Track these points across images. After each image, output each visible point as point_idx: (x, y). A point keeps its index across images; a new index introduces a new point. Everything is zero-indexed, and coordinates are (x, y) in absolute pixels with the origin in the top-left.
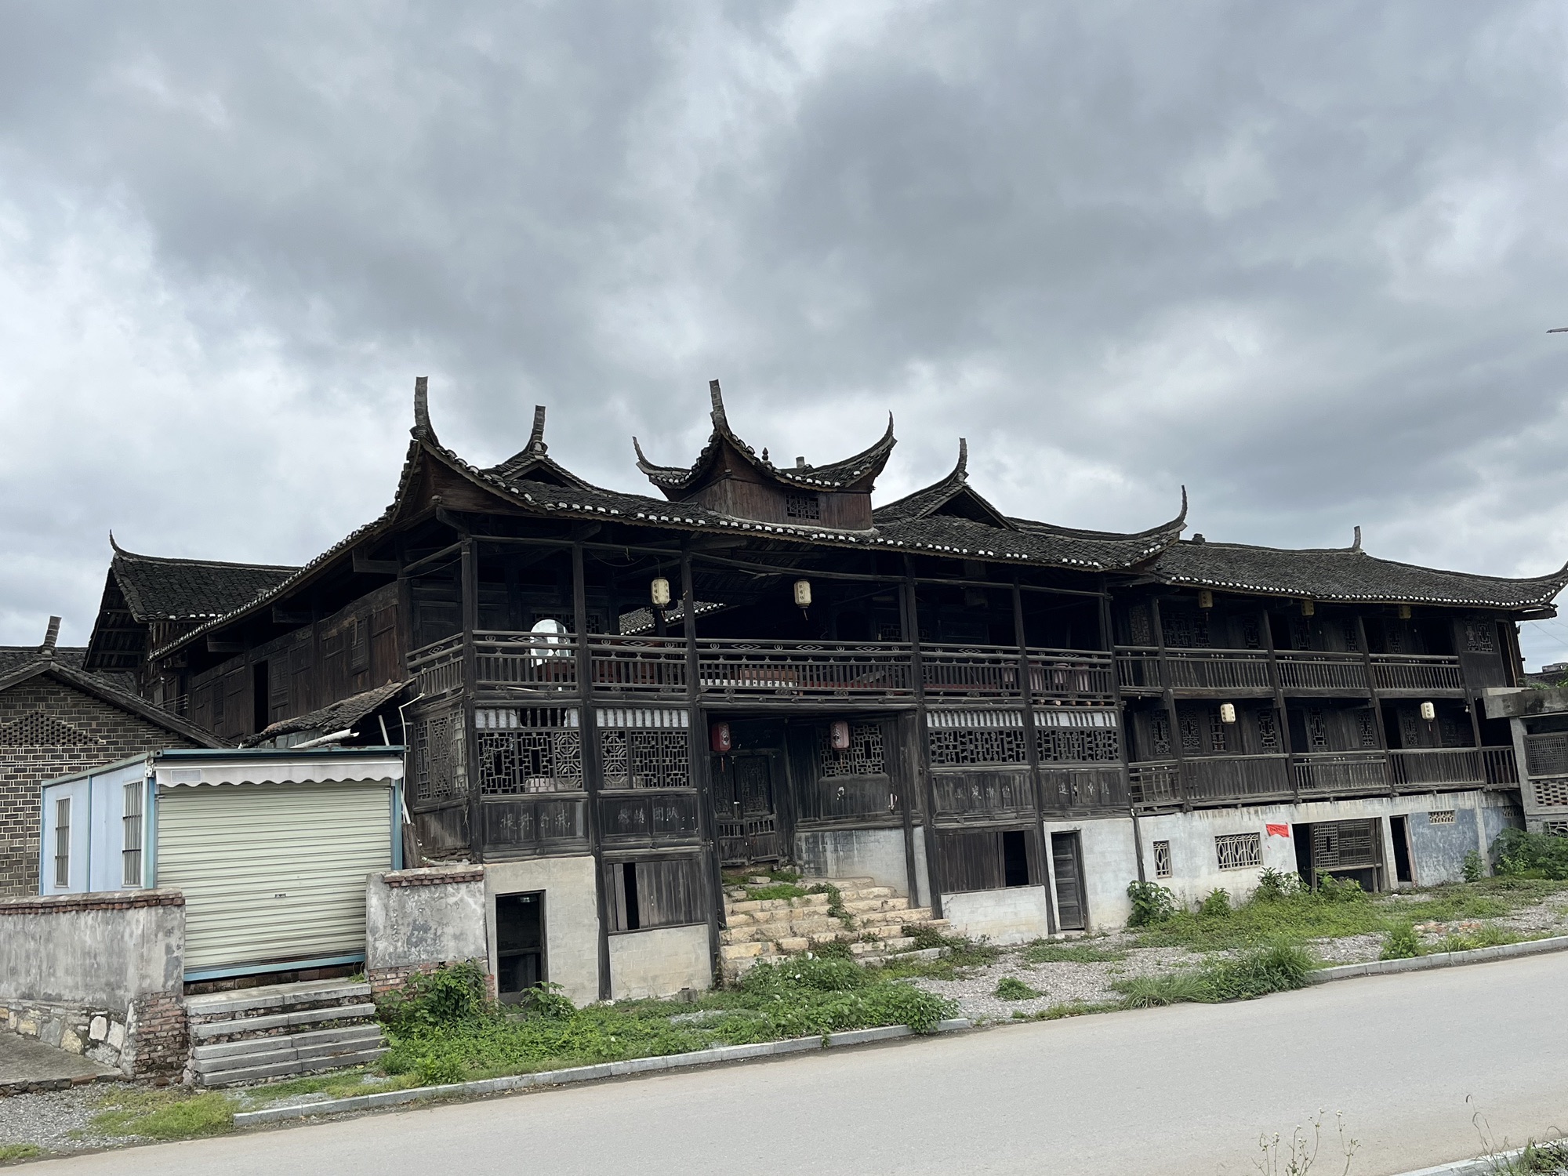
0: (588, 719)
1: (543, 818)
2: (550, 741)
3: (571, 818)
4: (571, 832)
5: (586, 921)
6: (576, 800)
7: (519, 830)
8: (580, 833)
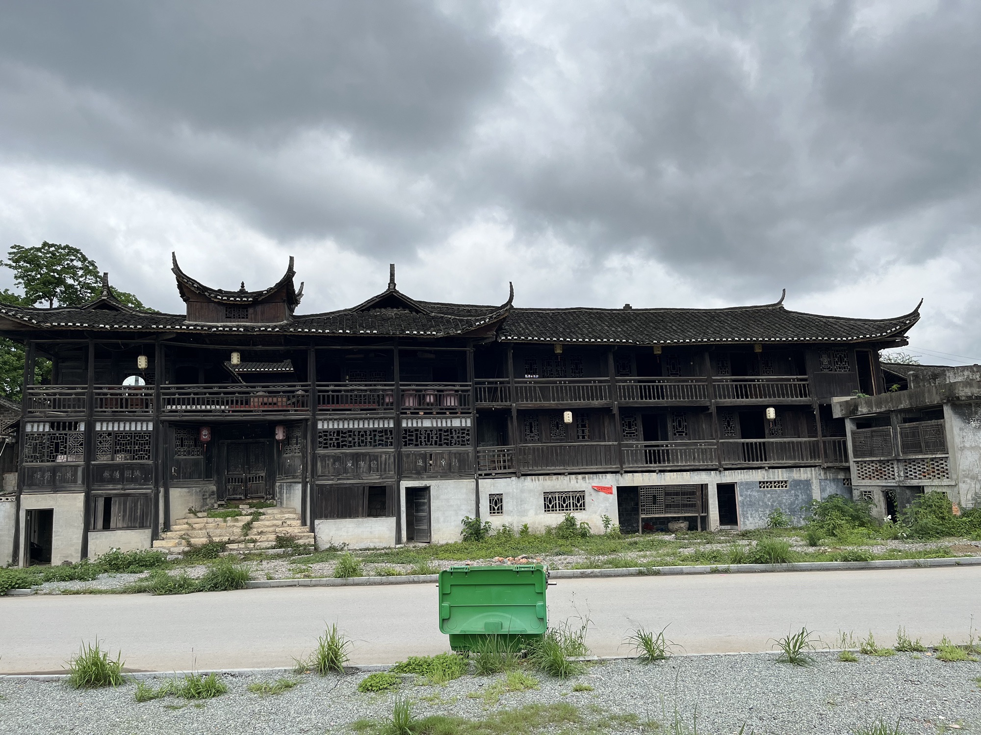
0: (90, 427)
1: (58, 474)
2: (66, 438)
3: (75, 474)
4: (75, 481)
5: (76, 524)
6: (78, 466)
7: (44, 480)
8: (80, 482)
